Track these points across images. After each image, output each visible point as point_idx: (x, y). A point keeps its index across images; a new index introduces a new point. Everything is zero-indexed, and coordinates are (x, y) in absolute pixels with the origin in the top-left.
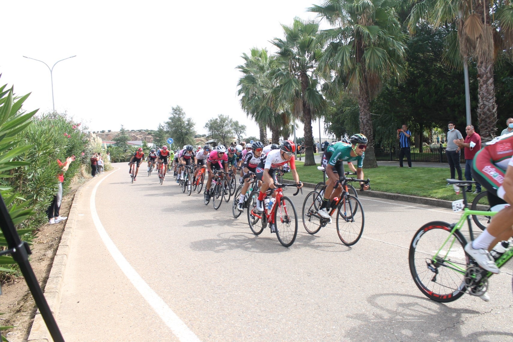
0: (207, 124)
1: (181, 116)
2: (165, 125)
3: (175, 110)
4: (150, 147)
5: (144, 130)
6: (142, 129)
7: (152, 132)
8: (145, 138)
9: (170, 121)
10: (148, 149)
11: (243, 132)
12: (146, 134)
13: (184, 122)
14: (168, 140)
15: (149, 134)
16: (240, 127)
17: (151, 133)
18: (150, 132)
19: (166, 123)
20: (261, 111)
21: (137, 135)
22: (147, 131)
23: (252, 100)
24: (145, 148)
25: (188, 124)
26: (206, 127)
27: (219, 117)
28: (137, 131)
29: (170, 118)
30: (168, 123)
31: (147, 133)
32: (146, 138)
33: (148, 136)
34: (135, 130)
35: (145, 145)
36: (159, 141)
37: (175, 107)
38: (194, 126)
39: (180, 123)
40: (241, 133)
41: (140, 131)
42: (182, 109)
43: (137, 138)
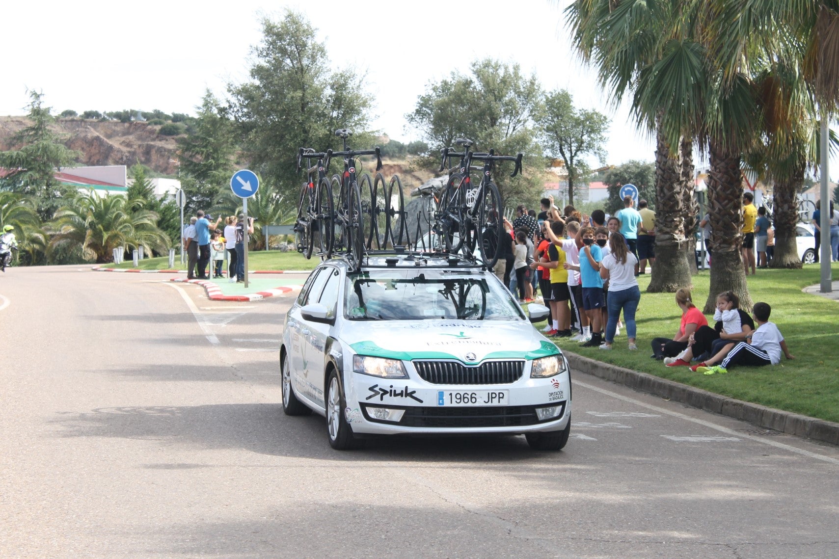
0: (425, 102)
1: (305, 62)
2: (233, 100)
3: (279, 36)
4: (162, 200)
5: (145, 115)
6: (136, 109)
7: (179, 124)
8: (148, 151)
9: (257, 82)
10: (152, 207)
11: (590, 146)
12: (152, 132)
13: (317, 93)
14: (235, 180)
15: (168, 133)
16: (578, 123)
17: (177, 128)
18: (170, 122)
19: (239, 93)
20: (660, 65)
21: (109, 136)
22: (158, 117)
23: (620, 10)
24: (140, 201)
25: (338, 102)
26: (417, 118)
27: (478, 73)
28: (111, 115)
29: (258, 71)
30: (246, 93)
31: (158, 128)
32: (153, 152)
33: (158, 144)
34: (101, 112)
35: (140, 191)
36: (202, 173)
37: (278, 20)
38: (364, 111)
39: (299, 94)
40: (579, 149)
41: (124, 117)
42: (309, 33)
43: (111, 148)
